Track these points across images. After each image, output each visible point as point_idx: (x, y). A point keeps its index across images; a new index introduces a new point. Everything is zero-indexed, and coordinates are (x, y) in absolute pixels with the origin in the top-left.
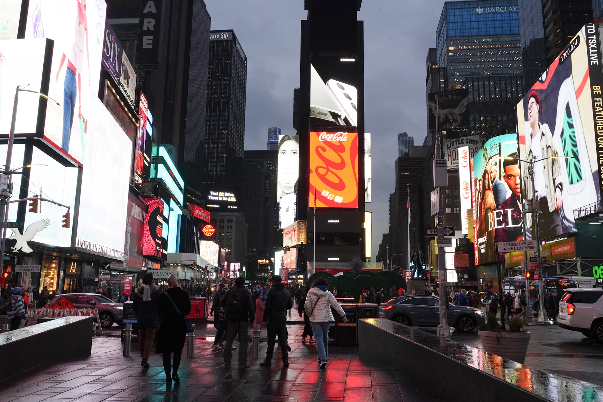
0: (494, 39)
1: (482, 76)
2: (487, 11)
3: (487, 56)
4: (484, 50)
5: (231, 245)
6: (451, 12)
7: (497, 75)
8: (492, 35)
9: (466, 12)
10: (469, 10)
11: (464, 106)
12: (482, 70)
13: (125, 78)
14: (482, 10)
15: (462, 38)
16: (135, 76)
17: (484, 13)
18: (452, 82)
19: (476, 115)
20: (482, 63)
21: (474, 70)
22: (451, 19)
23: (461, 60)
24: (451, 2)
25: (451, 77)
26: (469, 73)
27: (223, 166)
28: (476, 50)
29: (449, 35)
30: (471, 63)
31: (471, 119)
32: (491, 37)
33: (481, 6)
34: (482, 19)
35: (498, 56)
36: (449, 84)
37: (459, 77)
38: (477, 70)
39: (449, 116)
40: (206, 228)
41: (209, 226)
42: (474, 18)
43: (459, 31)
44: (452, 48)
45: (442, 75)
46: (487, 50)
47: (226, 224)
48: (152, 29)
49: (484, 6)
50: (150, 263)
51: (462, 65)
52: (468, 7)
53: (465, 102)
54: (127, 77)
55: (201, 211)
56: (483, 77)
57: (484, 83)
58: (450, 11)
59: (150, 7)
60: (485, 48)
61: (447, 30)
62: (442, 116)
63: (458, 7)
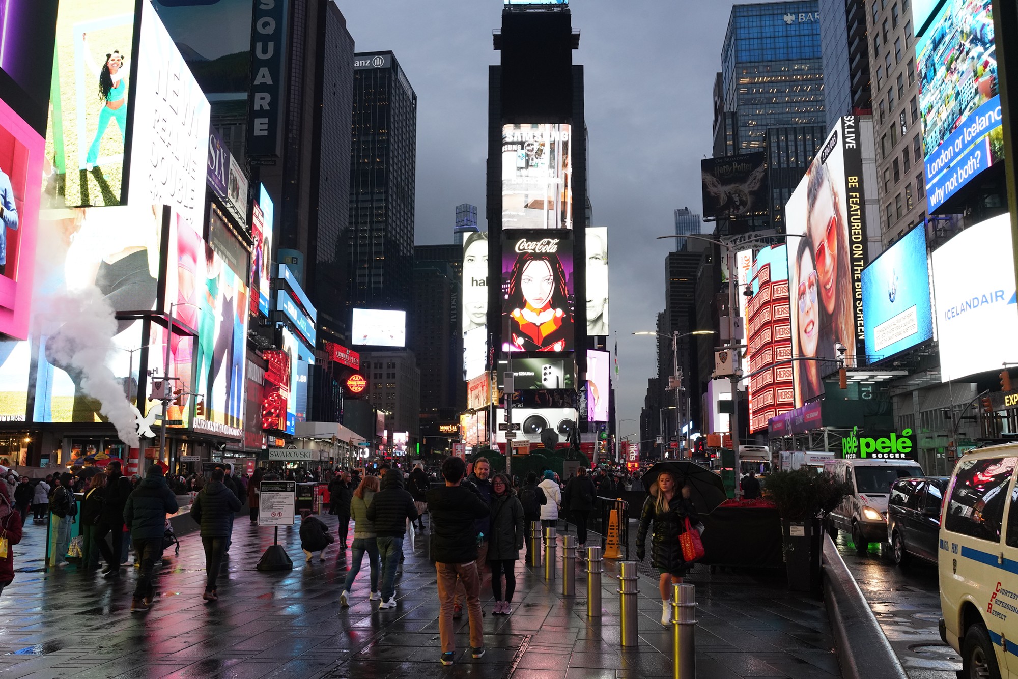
0: (812, 64)
1: (795, 126)
2: (802, 19)
3: (801, 93)
4: (796, 83)
5: (393, 404)
6: (743, 22)
7: (816, 125)
8: (810, 59)
9: (767, 22)
10: (771, 19)
11: (756, 180)
12: (793, 115)
13: (233, 191)
14: (793, 17)
15: (761, 64)
16: (246, 182)
17: (797, 22)
18: (745, 137)
19: (784, 190)
20: (793, 104)
21: (781, 116)
22: (742, 33)
23: (759, 101)
24: (744, 5)
25: (743, 129)
26: (773, 122)
27: (379, 275)
28: (784, 84)
29: (740, 60)
30: (776, 105)
31: (775, 196)
32: (808, 61)
33: (792, 11)
34: (793, 33)
35: (818, 92)
36: (740, 139)
37: (756, 128)
38: (785, 116)
39: (733, 196)
40: (352, 379)
41: (357, 376)
42: (780, 31)
43: (756, 53)
44: (744, 81)
45: (729, 125)
46: (800, 83)
47: (384, 371)
48: (267, 108)
49: (796, 11)
50: (271, 438)
51: (761, 108)
52: (771, 12)
53: (759, 173)
54: (236, 189)
55: (345, 352)
56: (795, 128)
57: (796, 138)
58: (742, 20)
59: (264, 77)
60: (798, 80)
61: (736, 51)
62: (723, 196)
63: (754, 13)
